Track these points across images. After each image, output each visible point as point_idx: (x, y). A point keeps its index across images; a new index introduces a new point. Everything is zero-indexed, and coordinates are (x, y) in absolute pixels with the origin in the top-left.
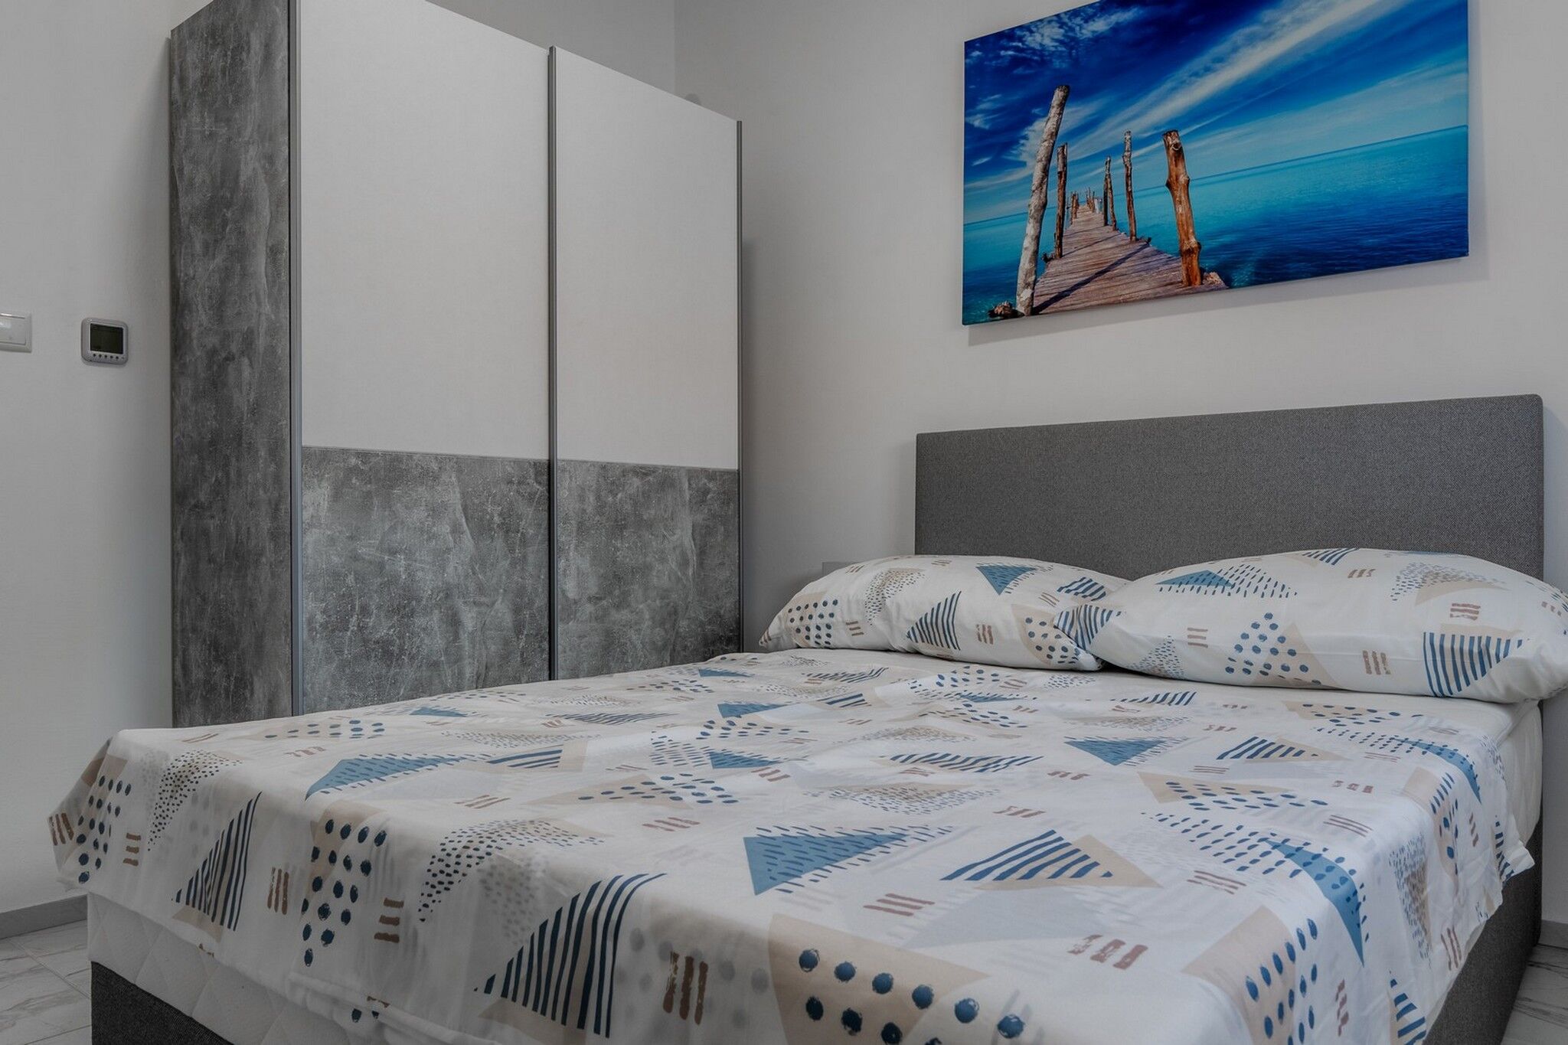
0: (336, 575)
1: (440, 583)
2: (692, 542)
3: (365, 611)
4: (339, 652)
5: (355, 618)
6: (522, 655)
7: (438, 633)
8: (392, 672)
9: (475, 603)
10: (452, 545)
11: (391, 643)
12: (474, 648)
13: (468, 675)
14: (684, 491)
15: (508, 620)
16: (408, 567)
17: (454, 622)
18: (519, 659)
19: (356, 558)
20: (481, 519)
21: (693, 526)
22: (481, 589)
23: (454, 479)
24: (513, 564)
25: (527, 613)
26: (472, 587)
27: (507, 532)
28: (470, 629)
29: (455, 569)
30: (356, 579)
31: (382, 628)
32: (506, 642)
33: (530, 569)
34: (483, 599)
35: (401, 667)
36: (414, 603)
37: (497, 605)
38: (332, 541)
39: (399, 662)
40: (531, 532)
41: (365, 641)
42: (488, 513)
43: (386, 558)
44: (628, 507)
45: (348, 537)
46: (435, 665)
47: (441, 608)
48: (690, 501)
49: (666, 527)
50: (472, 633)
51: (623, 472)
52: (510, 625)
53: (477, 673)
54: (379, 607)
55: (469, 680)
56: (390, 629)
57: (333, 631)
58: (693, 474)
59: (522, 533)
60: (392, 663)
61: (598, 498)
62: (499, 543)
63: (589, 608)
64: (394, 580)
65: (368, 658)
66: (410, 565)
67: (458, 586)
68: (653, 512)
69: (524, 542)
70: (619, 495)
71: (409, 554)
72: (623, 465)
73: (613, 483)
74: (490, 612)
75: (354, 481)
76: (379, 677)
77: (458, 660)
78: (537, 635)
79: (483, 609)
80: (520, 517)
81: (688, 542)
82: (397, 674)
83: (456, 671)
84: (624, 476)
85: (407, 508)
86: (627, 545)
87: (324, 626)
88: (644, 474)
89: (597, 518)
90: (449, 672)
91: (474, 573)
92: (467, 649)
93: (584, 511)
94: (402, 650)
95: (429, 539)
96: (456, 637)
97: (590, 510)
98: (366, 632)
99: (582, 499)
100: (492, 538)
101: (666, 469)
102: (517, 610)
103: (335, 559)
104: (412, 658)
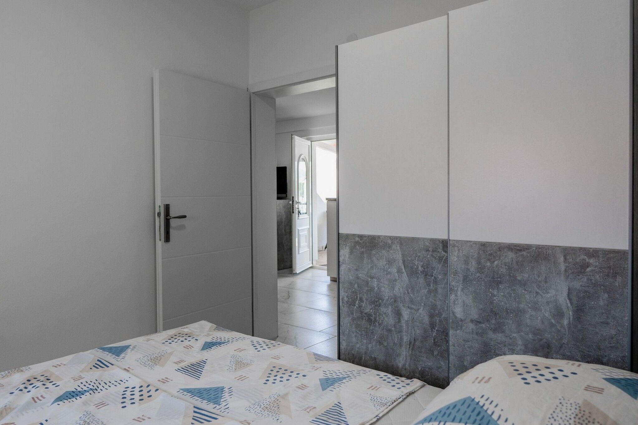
0: (351, 283)
1: (392, 295)
2: (568, 301)
3: (361, 300)
4: (352, 314)
5: (357, 302)
6: (434, 340)
7: (391, 317)
8: (371, 328)
9: (408, 307)
10: (397, 278)
11: (371, 315)
12: (408, 328)
13: (405, 340)
14: (559, 263)
15: (426, 320)
16: (378, 285)
17: (398, 314)
18: (433, 341)
19: (358, 278)
20: (412, 268)
21: (569, 290)
22: (412, 301)
23: (398, 248)
24: (430, 292)
25: (437, 319)
26: (407, 299)
27: (426, 275)
28: (406, 319)
29: (399, 289)
30: (358, 286)
31: (368, 309)
32: (425, 331)
33: (440, 296)
34: (413, 306)
35: (375, 326)
36: (380, 301)
37: (421, 311)
38: (350, 270)
39: (374, 324)
40: (440, 277)
41: (362, 312)
42: (415, 265)
43: (369, 279)
44: (503, 270)
45: (355, 269)
46: (389, 331)
47: (392, 306)
48: (566, 271)
49: (539, 287)
50: (407, 321)
51: (499, 248)
52: (427, 322)
53: (410, 341)
54: (367, 300)
55: (405, 343)
56: (371, 309)
57: (350, 305)
58: (567, 251)
59: (435, 277)
60: (371, 324)
61: (479, 263)
62: (421, 280)
63: (472, 326)
64: (371, 290)
65: (362, 319)
66: (378, 284)
67: (400, 297)
68: (526, 275)
69: (436, 282)
70: (496, 263)
71: (379, 280)
72: (500, 243)
73: (491, 255)
74: (417, 313)
75: (357, 247)
76: (367, 328)
77: (400, 332)
78: (443, 332)
79: (413, 311)
80: (433, 269)
81: (563, 300)
82: (373, 329)
83: (399, 336)
84: (500, 251)
85: (378, 259)
86: (502, 294)
87: (347, 302)
88: (518, 250)
89: (478, 275)
90: (396, 336)
91: (408, 293)
92: (405, 328)
93: (468, 270)
94: (375, 320)
95: (387, 274)
96: (399, 321)
97: (472, 269)
98: (362, 308)
99: (467, 262)
100: (418, 277)
101: (538, 247)
102: (432, 316)
103: (351, 277)
104: (380, 324)
